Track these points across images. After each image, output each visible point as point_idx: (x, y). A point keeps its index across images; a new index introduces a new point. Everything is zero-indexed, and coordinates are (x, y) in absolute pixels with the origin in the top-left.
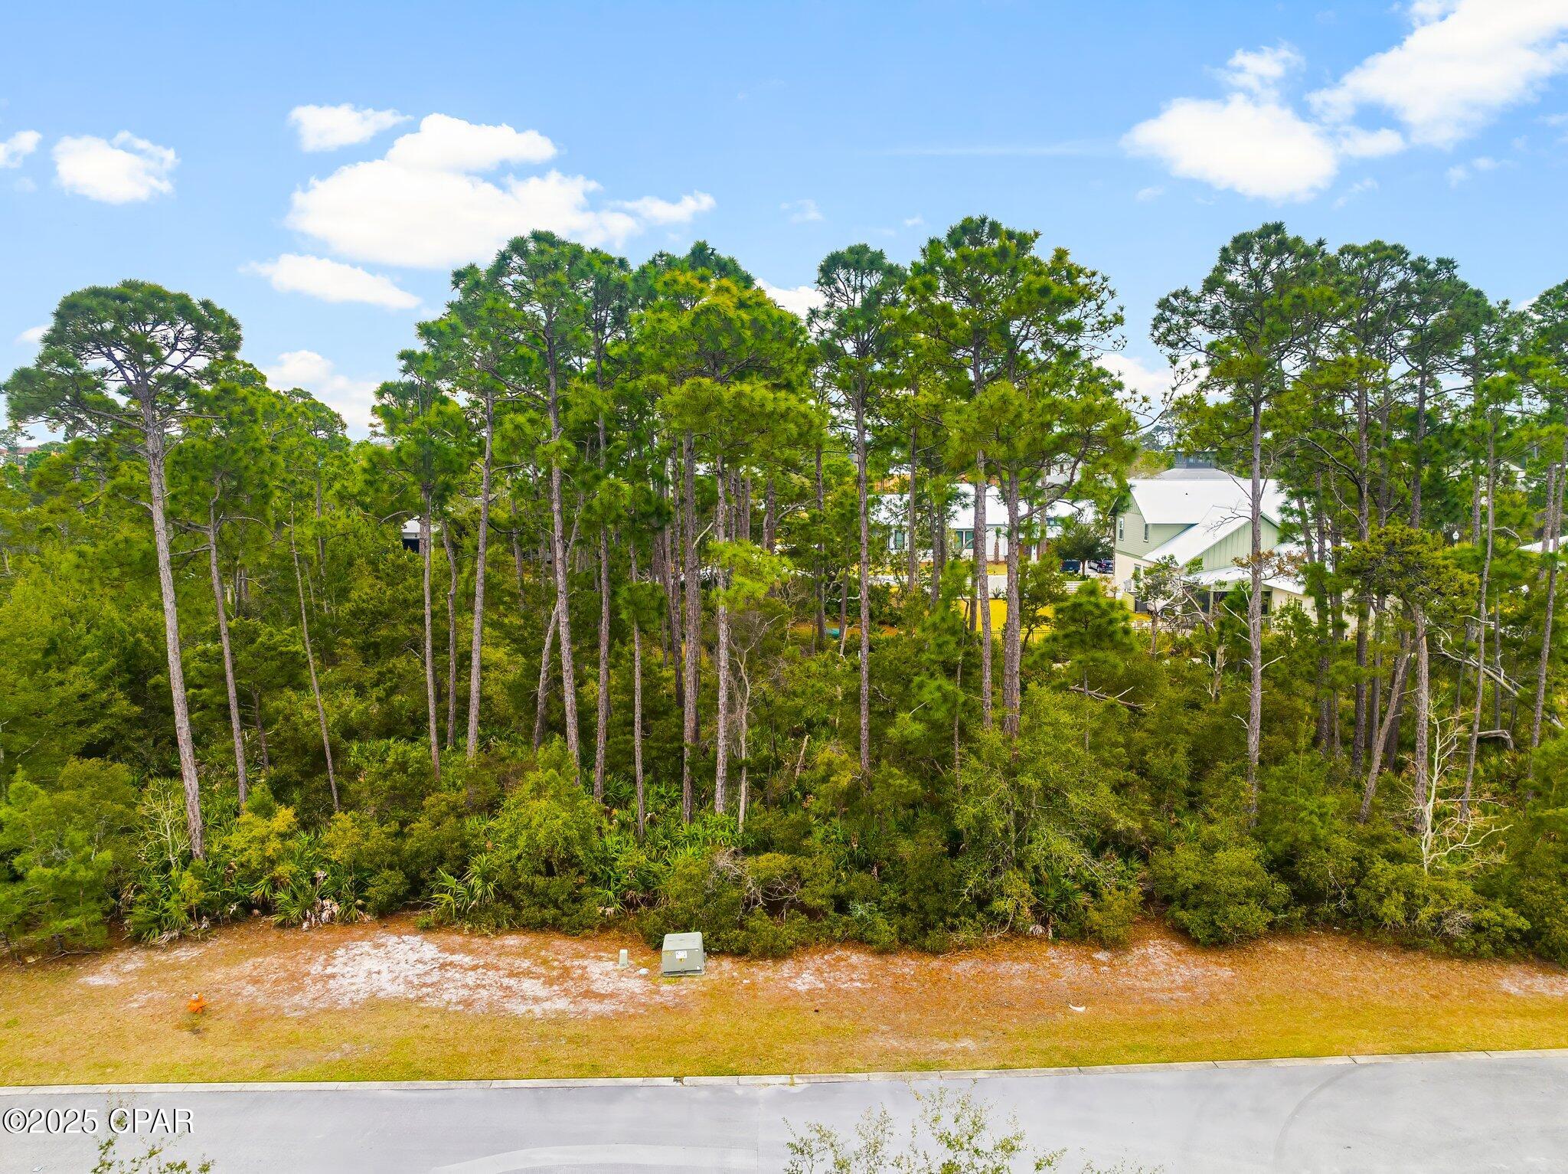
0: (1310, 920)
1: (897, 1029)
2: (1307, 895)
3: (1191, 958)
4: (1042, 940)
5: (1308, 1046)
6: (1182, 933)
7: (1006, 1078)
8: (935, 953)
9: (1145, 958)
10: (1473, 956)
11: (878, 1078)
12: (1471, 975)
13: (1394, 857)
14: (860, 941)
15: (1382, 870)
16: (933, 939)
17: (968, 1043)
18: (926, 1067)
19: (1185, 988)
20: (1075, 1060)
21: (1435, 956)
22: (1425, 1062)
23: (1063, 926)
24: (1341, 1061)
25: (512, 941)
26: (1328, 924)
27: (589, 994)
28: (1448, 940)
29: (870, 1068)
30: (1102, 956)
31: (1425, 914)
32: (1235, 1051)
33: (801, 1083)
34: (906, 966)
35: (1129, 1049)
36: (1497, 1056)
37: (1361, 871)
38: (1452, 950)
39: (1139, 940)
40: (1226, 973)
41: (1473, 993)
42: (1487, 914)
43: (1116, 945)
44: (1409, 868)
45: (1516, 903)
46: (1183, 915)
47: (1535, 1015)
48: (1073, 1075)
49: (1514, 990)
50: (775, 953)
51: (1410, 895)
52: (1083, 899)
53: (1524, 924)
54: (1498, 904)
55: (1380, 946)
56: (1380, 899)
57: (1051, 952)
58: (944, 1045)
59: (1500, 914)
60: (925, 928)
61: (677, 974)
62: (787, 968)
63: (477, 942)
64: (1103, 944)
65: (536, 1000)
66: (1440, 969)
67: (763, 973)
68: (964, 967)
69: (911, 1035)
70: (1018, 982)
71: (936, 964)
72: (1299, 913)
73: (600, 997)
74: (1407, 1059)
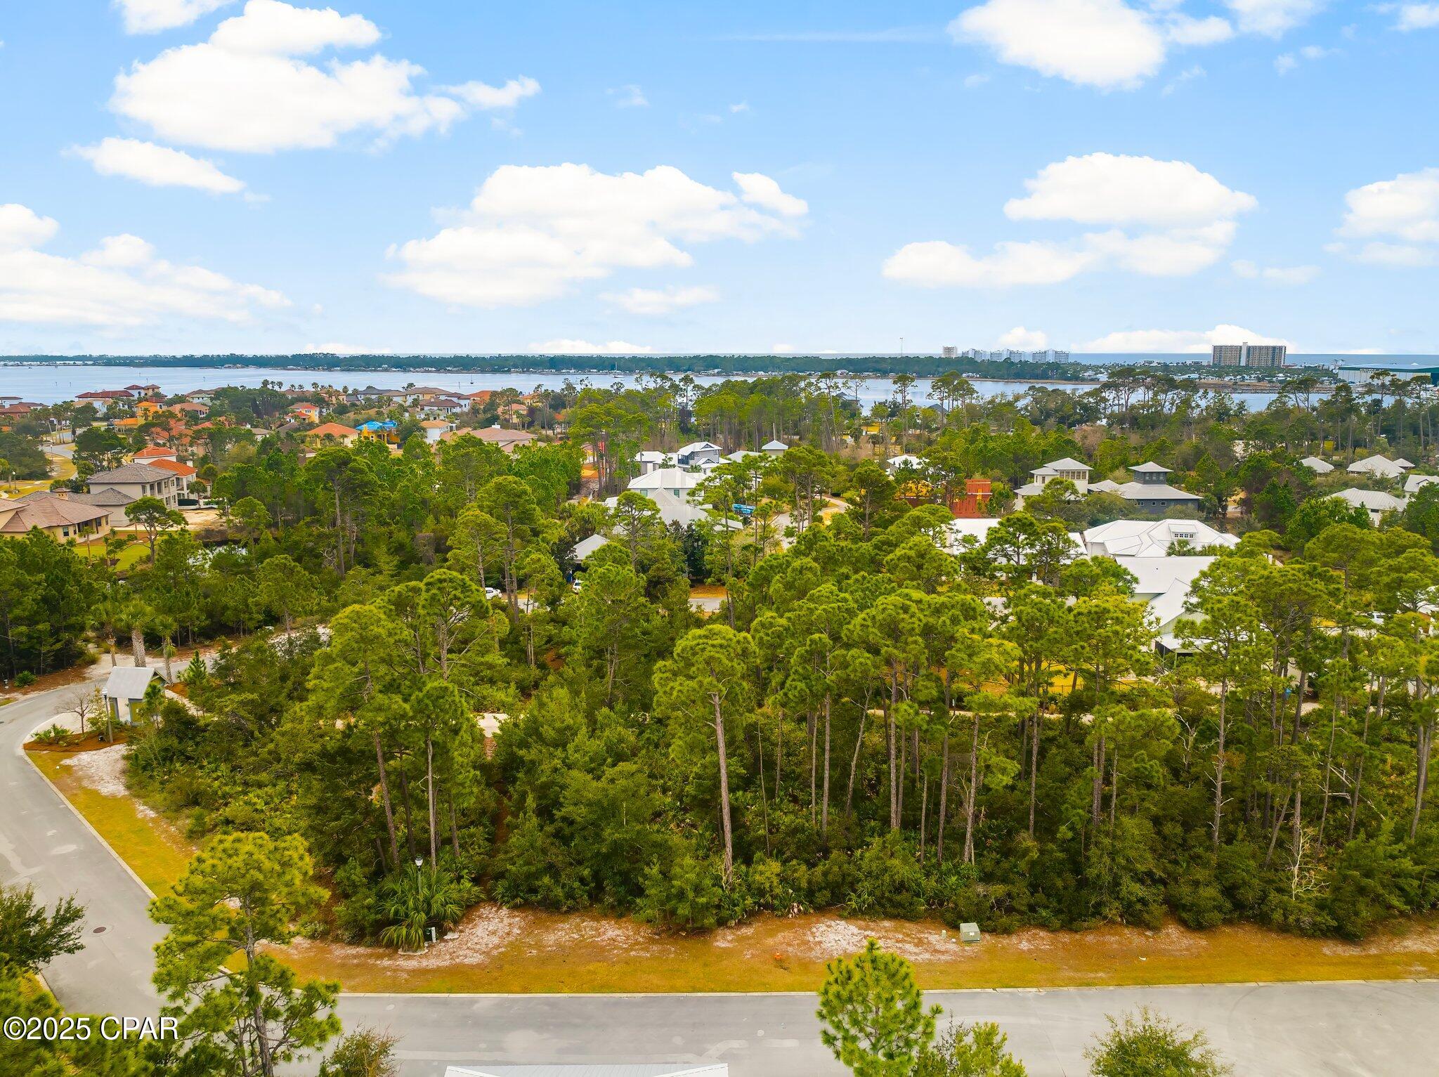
0: (1240, 917)
1: (1071, 967)
2: (1239, 906)
3: (1188, 935)
4: (1121, 924)
5: (1240, 978)
6: (1184, 923)
7: (1121, 990)
8: (1076, 932)
9: (1168, 934)
10: (1312, 936)
11: (1072, 989)
12: (1311, 945)
13: (1280, 891)
14: (1044, 925)
15: (1274, 897)
16: (1075, 925)
17: (1101, 974)
18: (1088, 985)
19: (1187, 950)
20: (1146, 982)
21: (1296, 936)
22: (1287, 985)
23: (1131, 919)
24: (1253, 984)
25: (887, 924)
26: (1248, 919)
27: (936, 951)
28: (1301, 929)
29: (1066, 985)
30: (1149, 933)
31: (1291, 919)
32: (1210, 980)
33: (1043, 992)
34: (1065, 938)
35: (1167, 978)
36: (1315, 983)
37: (1263, 898)
38: (1303, 933)
39: (1165, 925)
40: (1204, 943)
41: (1310, 954)
42: (1319, 919)
43: (1156, 929)
44: (1285, 898)
45: (1332, 913)
46: (1184, 915)
47: (1335, 964)
48: (1147, 989)
49: (1328, 953)
50: (1007, 931)
51: (1285, 909)
52: (1139, 906)
53: (1334, 923)
54: (1324, 913)
55: (1270, 930)
56: (1272, 910)
57: (1126, 931)
58: (1093, 975)
59: (1326, 919)
60: (1072, 920)
61: (970, 942)
62: (1014, 939)
63: (872, 925)
64: (1149, 927)
65: (916, 954)
66: (1297, 942)
67: (1004, 941)
68: (1090, 938)
69: (1077, 970)
70: (1115, 946)
71: (1078, 937)
72: (1236, 915)
73: (943, 953)
74: (1280, 984)
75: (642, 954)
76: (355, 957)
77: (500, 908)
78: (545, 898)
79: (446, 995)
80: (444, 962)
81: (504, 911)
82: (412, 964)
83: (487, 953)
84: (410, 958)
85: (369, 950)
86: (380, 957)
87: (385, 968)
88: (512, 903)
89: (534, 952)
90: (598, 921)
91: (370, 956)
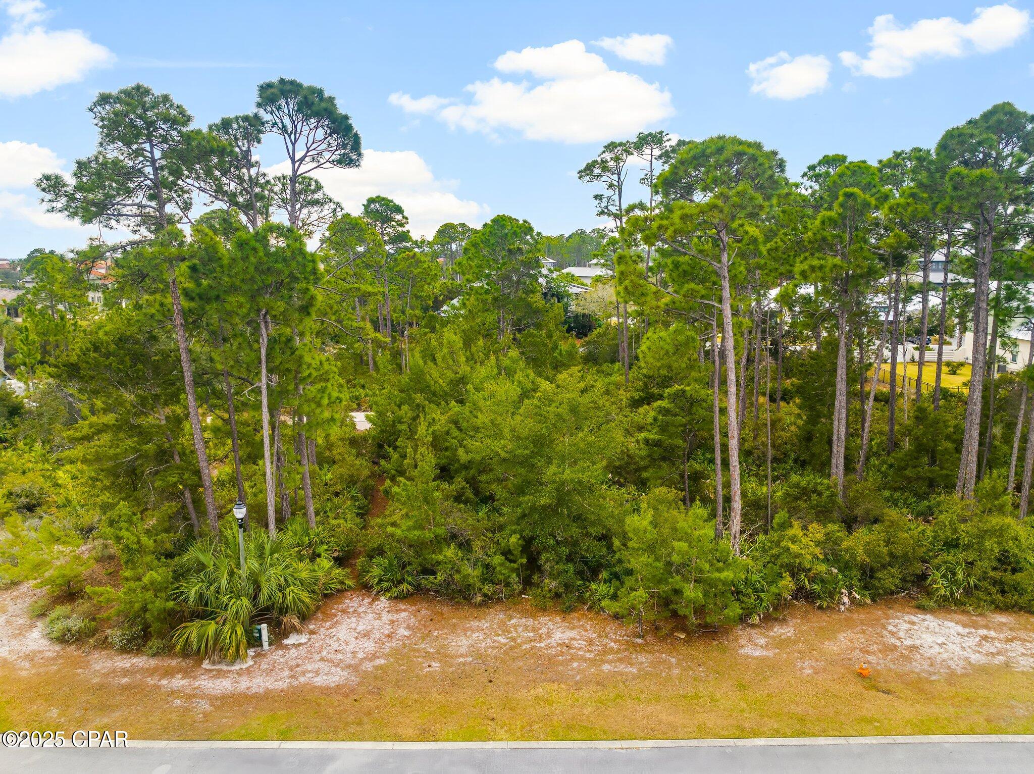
75: (621, 667)
76: (126, 672)
77: (376, 598)
78: (447, 583)
79: (275, 744)
80: (278, 682)
81: (383, 603)
82: (224, 685)
83: (354, 668)
84: (220, 674)
85: (153, 662)
86: (169, 673)
87: (173, 693)
88: (395, 591)
89: (436, 665)
90: (534, 617)
91: (152, 672)
